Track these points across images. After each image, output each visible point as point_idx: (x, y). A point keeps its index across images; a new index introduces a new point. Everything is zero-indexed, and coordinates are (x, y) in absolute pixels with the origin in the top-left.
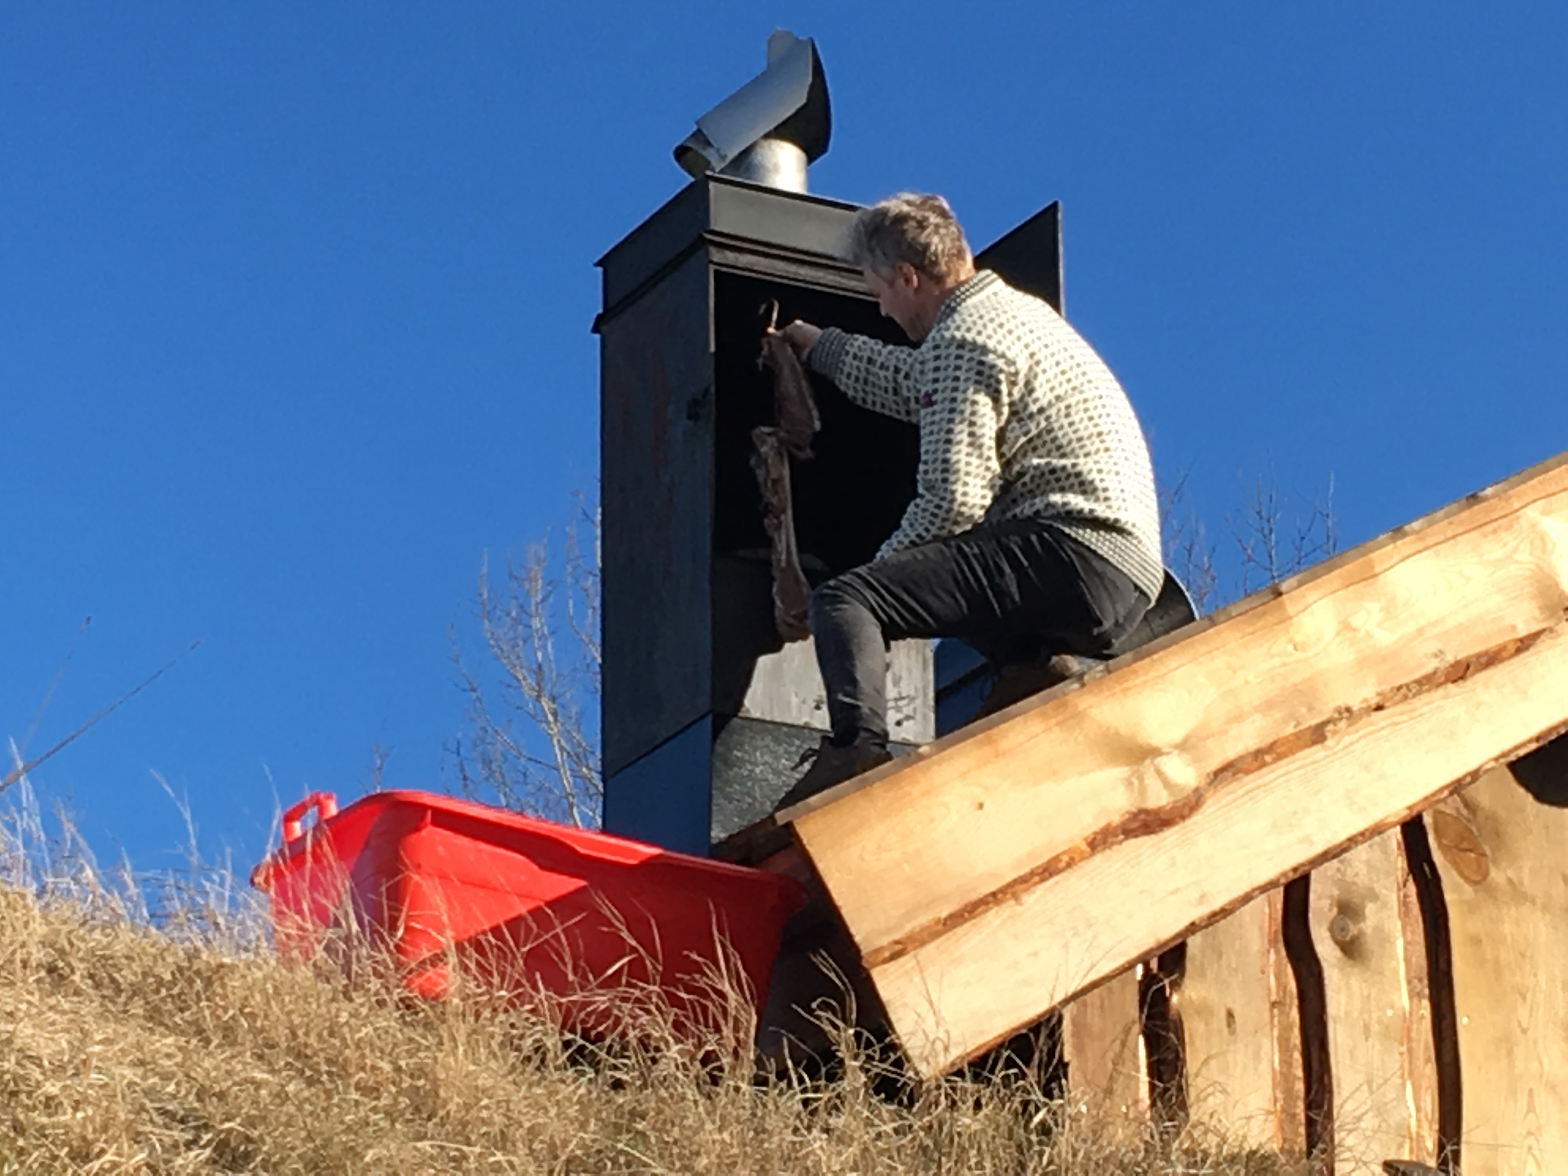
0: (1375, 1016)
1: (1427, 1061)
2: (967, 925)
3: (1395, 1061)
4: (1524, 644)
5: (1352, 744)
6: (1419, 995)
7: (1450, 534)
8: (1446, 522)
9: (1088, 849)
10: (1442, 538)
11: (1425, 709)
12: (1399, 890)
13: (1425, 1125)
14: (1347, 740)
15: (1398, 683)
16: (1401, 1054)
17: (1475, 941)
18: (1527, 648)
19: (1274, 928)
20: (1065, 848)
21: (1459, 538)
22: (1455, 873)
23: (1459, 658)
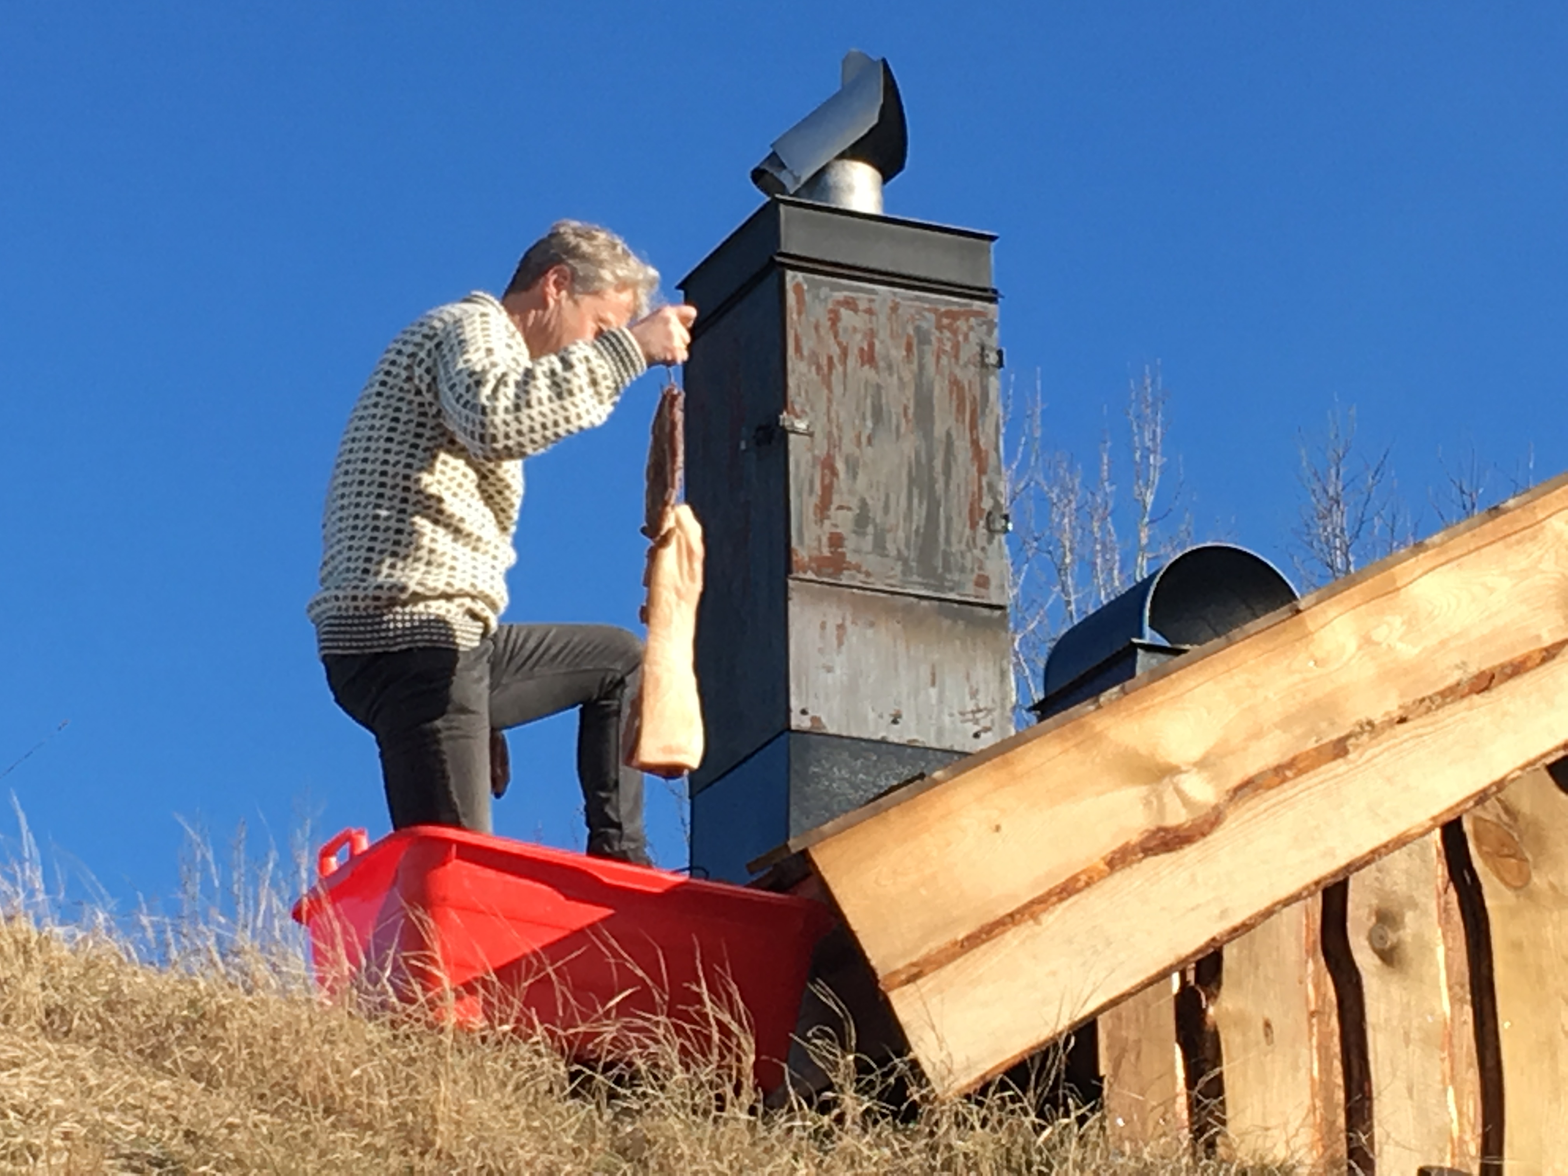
0: (1415, 1023)
1: (1470, 1065)
2: (984, 947)
3: (1438, 1068)
4: (1549, 654)
5: (1375, 756)
6: (1462, 1001)
7: (1472, 547)
8: (1468, 535)
9: (1106, 868)
10: (1465, 550)
11: (1449, 720)
12: (1439, 896)
13: (1468, 1129)
14: (1368, 754)
15: (1420, 697)
16: (1443, 1060)
17: (1517, 946)
18: (1553, 657)
19: (1311, 939)
20: (1084, 867)
21: (1484, 551)
22: (1496, 880)
23: (1484, 667)
